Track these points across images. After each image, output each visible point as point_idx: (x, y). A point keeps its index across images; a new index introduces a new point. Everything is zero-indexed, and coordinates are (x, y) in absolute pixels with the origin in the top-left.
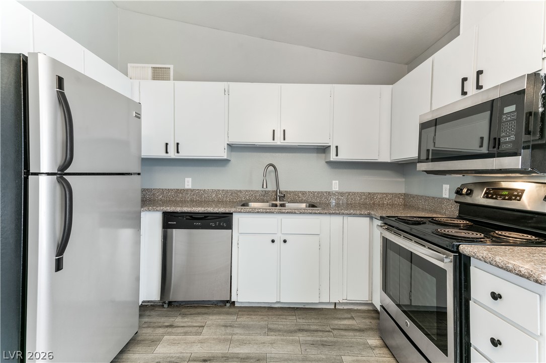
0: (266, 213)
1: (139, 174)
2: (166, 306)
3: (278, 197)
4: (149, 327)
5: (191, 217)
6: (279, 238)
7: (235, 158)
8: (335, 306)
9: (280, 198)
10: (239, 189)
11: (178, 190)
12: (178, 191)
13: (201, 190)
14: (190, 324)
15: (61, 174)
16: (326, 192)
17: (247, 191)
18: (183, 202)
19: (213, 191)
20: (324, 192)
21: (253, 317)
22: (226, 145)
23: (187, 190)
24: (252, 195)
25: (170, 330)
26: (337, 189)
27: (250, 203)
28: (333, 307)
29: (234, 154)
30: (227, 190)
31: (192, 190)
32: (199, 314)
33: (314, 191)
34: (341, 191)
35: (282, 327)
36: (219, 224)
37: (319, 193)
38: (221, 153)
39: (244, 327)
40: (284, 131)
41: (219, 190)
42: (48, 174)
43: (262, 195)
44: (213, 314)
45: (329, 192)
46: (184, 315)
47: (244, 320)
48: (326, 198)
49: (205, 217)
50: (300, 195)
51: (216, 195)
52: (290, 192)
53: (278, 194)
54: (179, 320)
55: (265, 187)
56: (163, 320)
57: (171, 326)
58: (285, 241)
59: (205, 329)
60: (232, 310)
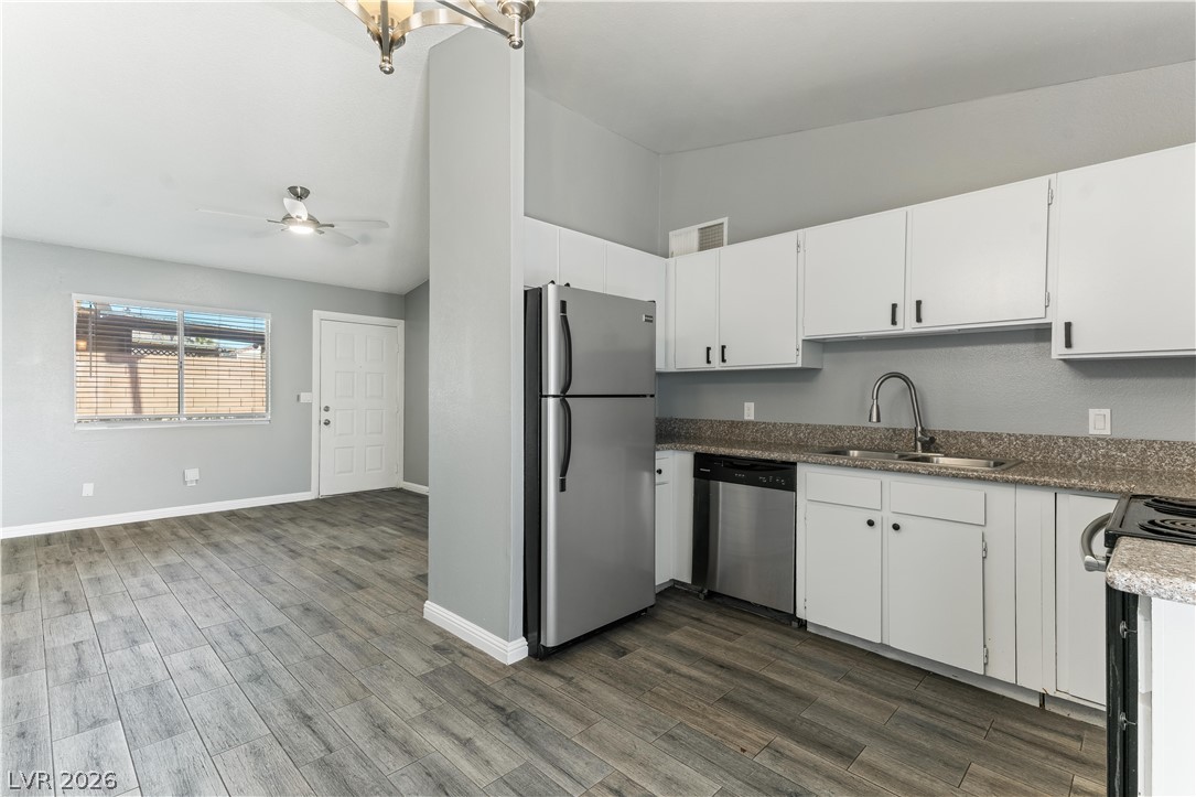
0: (856, 467)
1: (652, 396)
2: (702, 596)
3: (919, 444)
4: (673, 611)
5: (732, 463)
6: (886, 518)
7: (828, 363)
8: (1042, 705)
9: (923, 446)
10: (837, 424)
11: (733, 422)
12: (733, 424)
13: (768, 424)
14: (724, 626)
15: (563, 396)
16: (1064, 437)
17: (854, 428)
18: (742, 444)
19: (789, 426)
20: (1058, 437)
21: (829, 653)
22: (800, 343)
23: (748, 423)
24: (865, 437)
25: (695, 623)
26: (1107, 432)
27: (851, 452)
28: (1036, 703)
29: (826, 356)
30: (815, 426)
31: (754, 424)
32: (742, 620)
33: (1027, 432)
34: (1119, 435)
35: (876, 683)
36: (774, 479)
37: (1040, 438)
38: (792, 357)
39: (803, 657)
40: (919, 303)
41: (800, 425)
42: (554, 396)
43: (886, 438)
44: (764, 627)
45: (1075, 439)
46: (722, 615)
47: (809, 650)
48: (1064, 452)
49: (752, 466)
50: (983, 441)
51: (795, 434)
52: (955, 435)
53: (919, 435)
54: (711, 617)
55: (874, 419)
56: (692, 610)
57: (698, 620)
58: (896, 527)
59: (741, 639)
60: (800, 633)
